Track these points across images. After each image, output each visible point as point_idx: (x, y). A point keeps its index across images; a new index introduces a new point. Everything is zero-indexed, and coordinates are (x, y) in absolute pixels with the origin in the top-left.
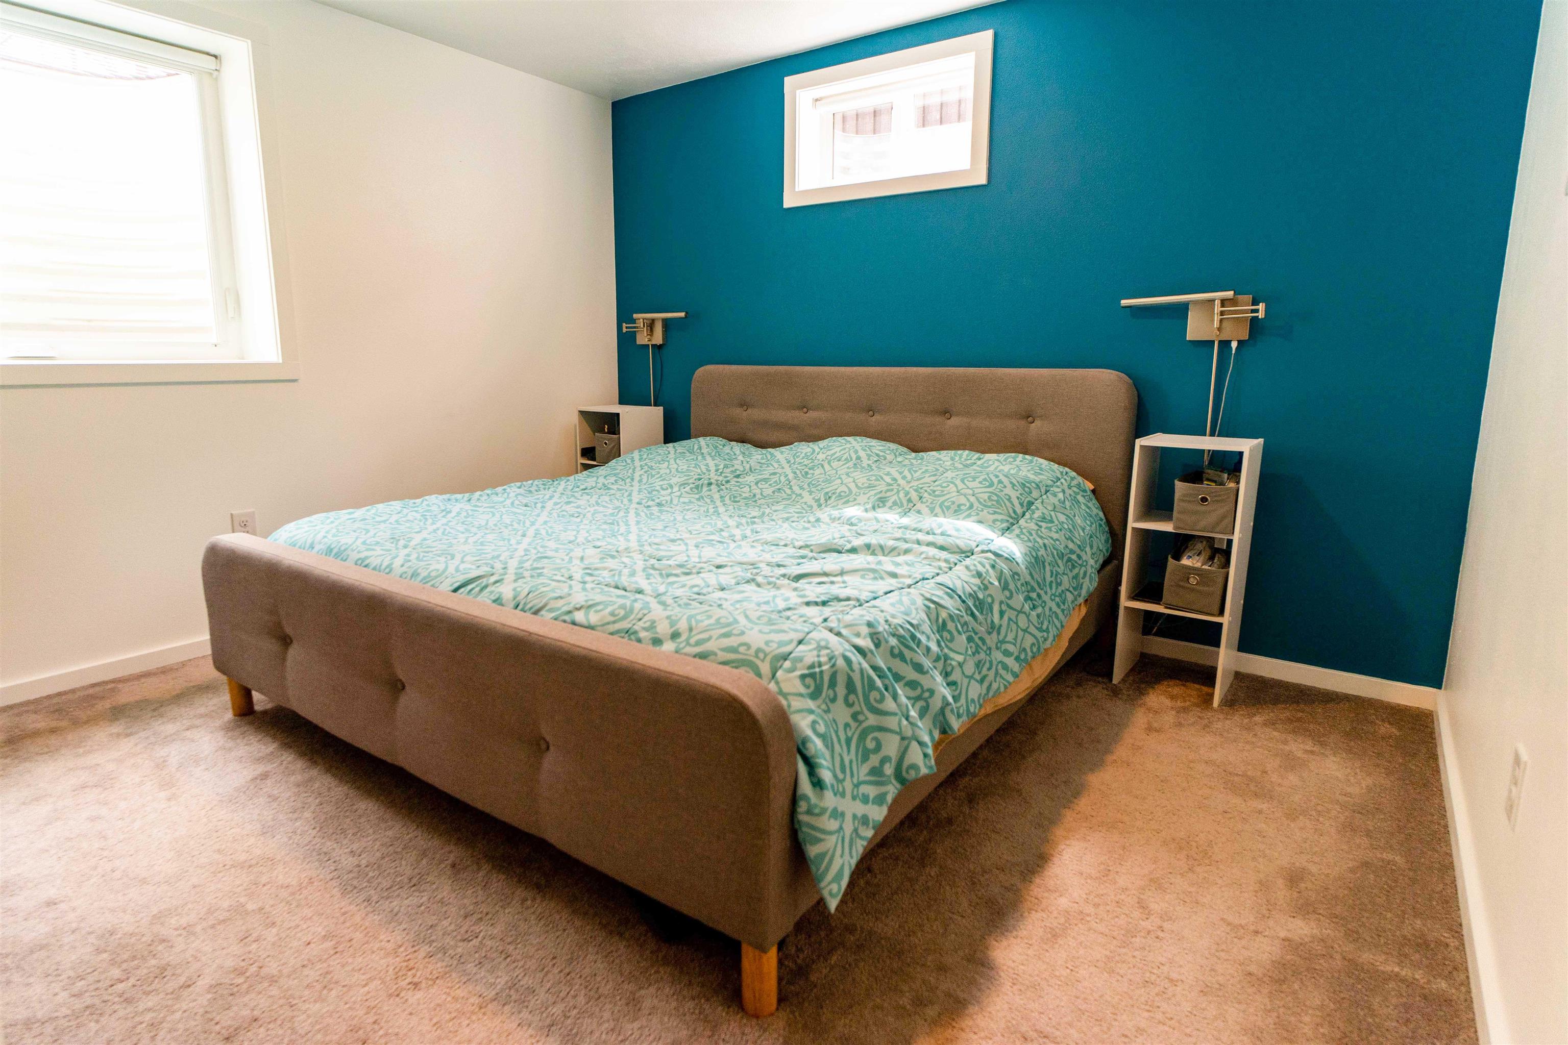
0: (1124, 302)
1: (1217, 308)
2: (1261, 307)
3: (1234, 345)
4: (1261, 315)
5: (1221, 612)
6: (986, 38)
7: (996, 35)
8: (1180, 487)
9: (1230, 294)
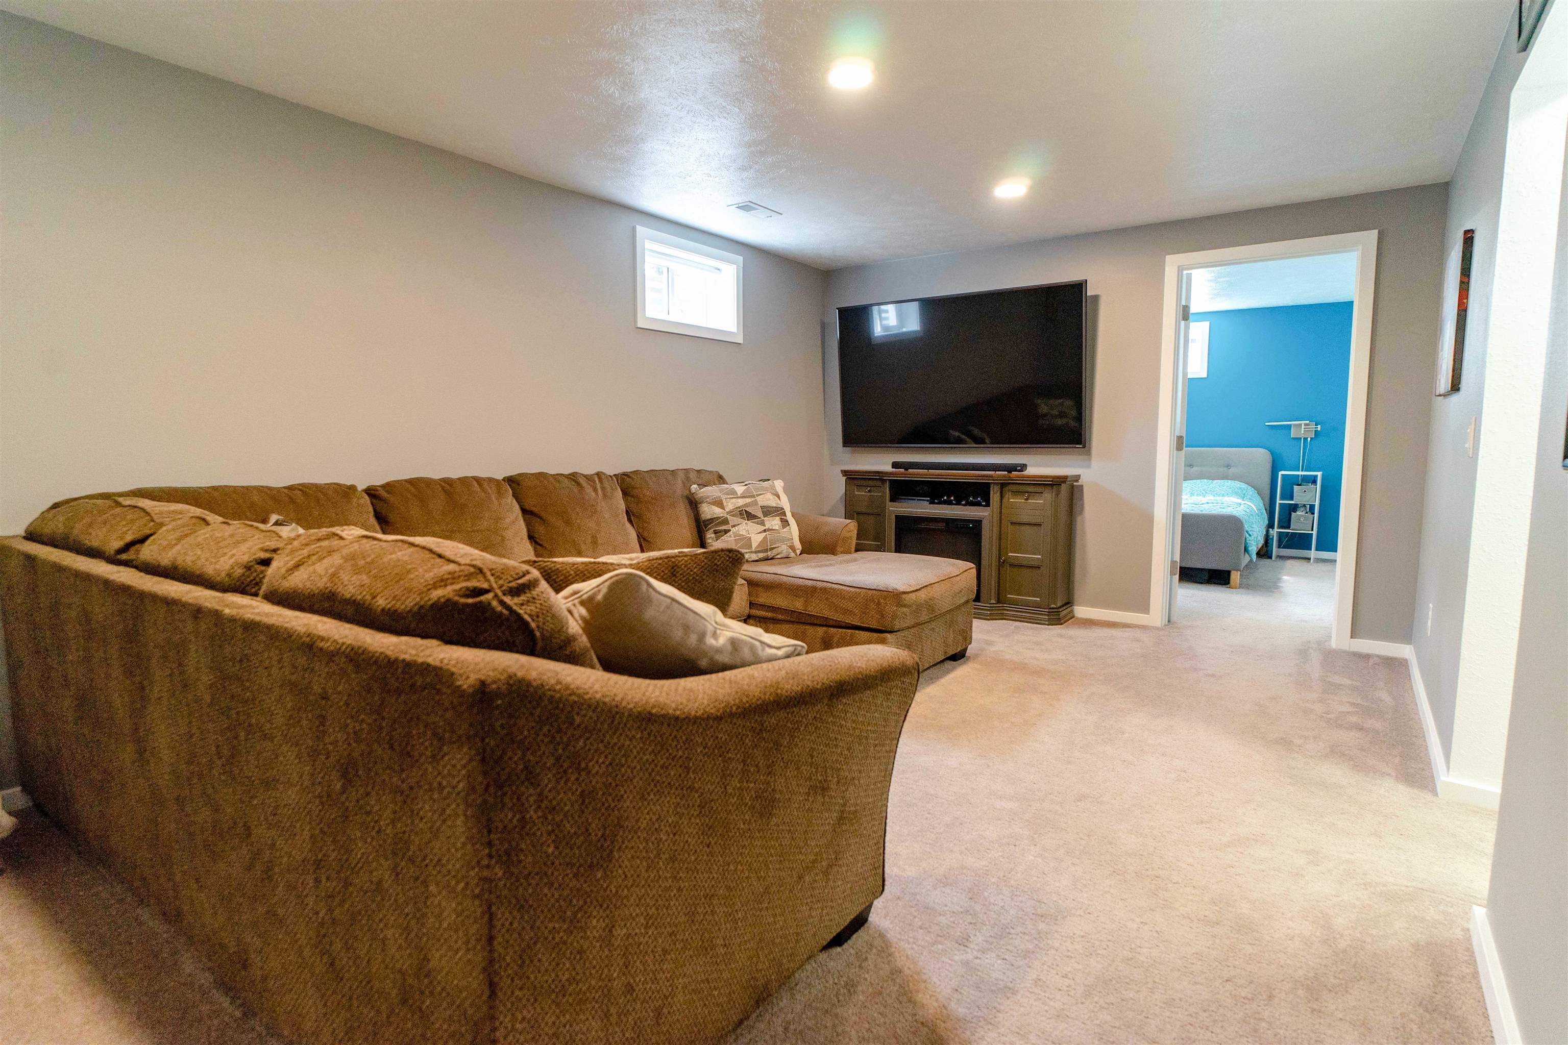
0: (1267, 424)
1: (1303, 427)
2: (1319, 426)
3: (1309, 439)
4: (1319, 429)
5: (1312, 530)
6: (1207, 324)
7: (1210, 323)
8: (1295, 487)
9: (1308, 422)
